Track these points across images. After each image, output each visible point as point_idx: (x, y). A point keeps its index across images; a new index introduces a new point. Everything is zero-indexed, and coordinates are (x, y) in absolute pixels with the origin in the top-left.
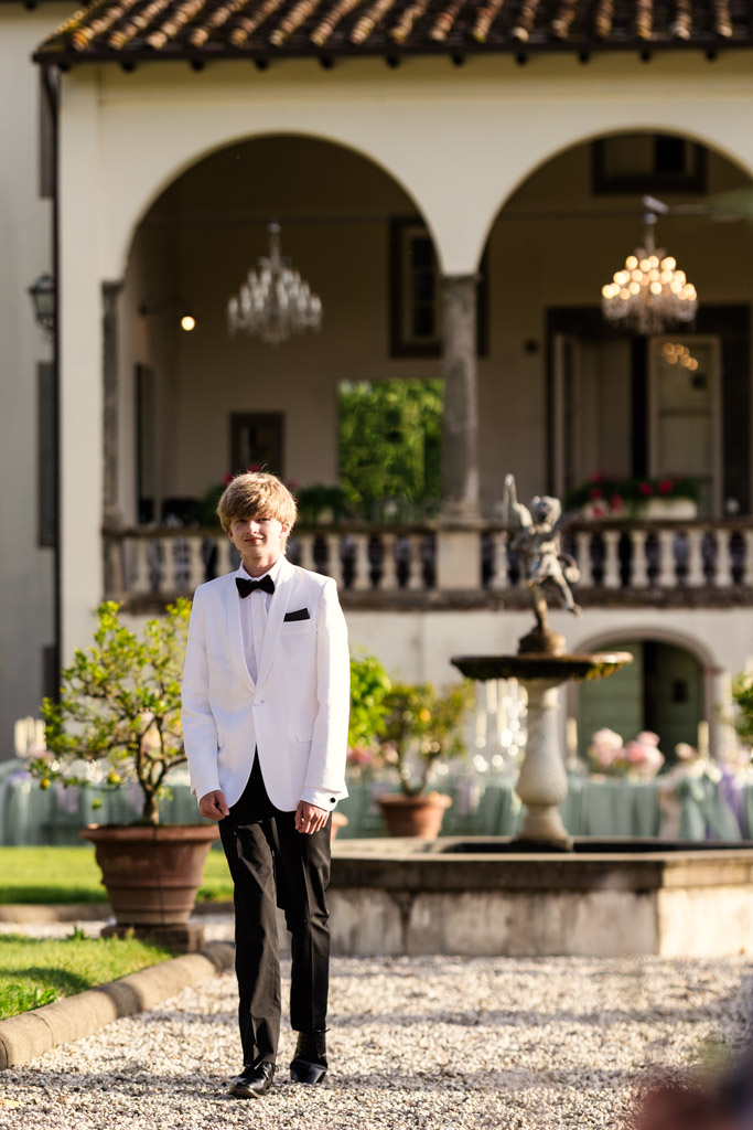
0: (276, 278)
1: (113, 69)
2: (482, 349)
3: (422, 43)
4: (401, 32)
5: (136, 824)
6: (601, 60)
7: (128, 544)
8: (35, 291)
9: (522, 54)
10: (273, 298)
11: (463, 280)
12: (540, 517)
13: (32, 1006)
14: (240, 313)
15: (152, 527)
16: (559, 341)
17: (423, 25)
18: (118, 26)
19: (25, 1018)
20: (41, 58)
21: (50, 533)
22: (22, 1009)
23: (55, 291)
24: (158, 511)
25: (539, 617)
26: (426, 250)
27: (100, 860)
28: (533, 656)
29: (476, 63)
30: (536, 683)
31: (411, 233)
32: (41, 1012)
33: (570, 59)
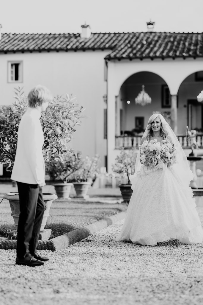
0: (144, 95)
1: (117, 60)
2: (178, 106)
3: (168, 56)
4: (165, 54)
5: (127, 184)
6: (197, 59)
7: (119, 138)
8: (104, 97)
9: (184, 58)
10: (143, 98)
11: (174, 95)
12: (193, 134)
13: (113, 214)
14: (138, 101)
15: (123, 135)
16: (190, 106)
17: (168, 53)
18: (118, 53)
19: (113, 216)
20: (105, 59)
21: (106, 137)
22: (112, 215)
23: (107, 97)
24: (123, 133)
25: (192, 150)
26: (168, 90)
27: (121, 190)
28: (191, 157)
29: (177, 59)
30: (192, 161)
31: (165, 87)
32: (115, 215)
33: (192, 59)
